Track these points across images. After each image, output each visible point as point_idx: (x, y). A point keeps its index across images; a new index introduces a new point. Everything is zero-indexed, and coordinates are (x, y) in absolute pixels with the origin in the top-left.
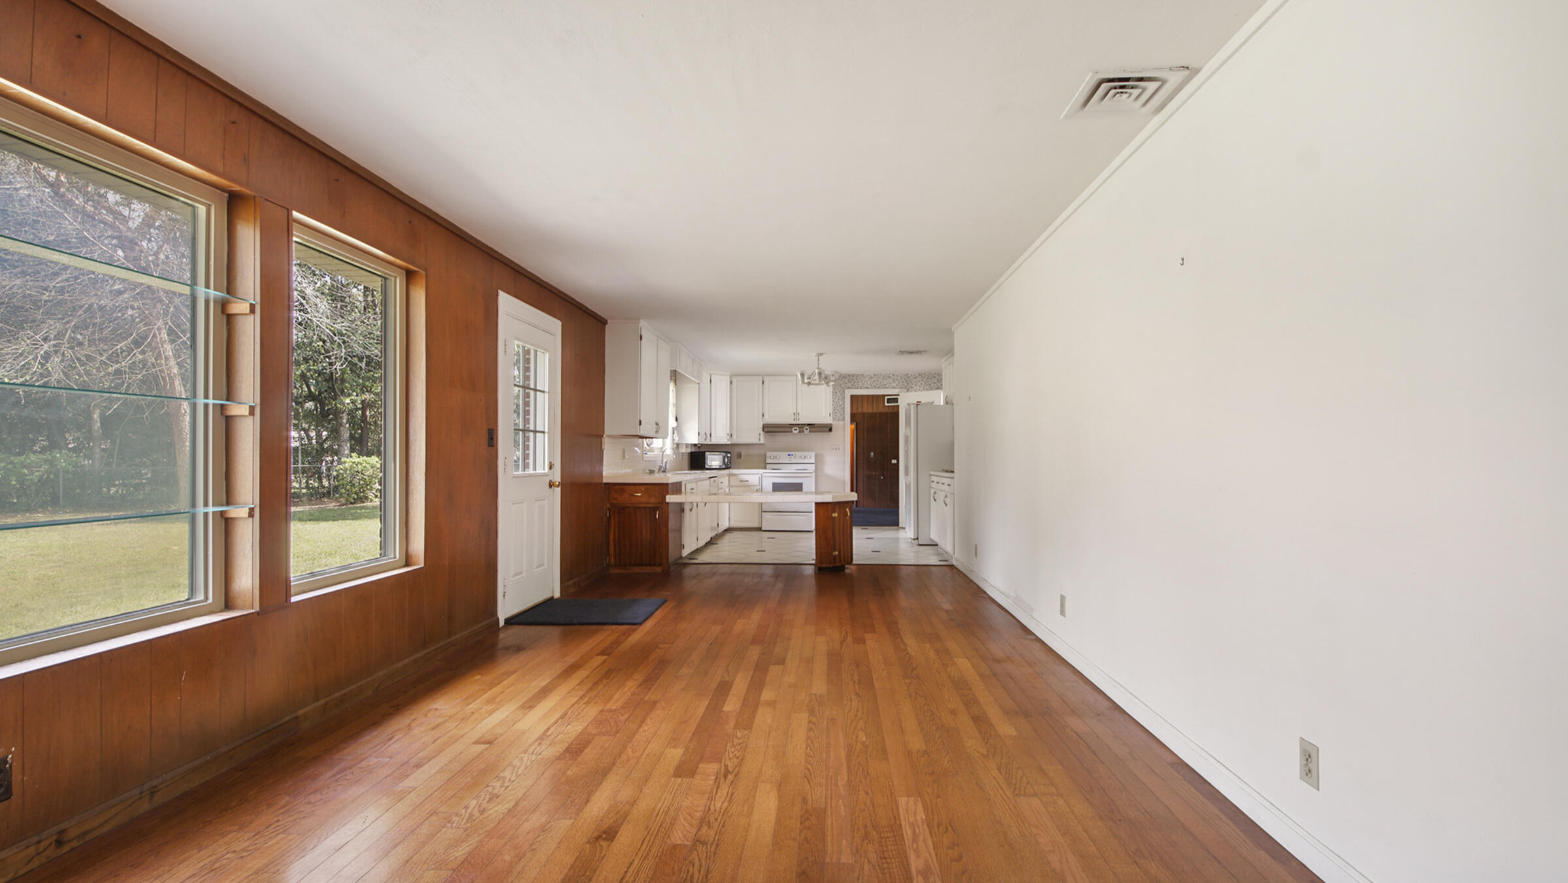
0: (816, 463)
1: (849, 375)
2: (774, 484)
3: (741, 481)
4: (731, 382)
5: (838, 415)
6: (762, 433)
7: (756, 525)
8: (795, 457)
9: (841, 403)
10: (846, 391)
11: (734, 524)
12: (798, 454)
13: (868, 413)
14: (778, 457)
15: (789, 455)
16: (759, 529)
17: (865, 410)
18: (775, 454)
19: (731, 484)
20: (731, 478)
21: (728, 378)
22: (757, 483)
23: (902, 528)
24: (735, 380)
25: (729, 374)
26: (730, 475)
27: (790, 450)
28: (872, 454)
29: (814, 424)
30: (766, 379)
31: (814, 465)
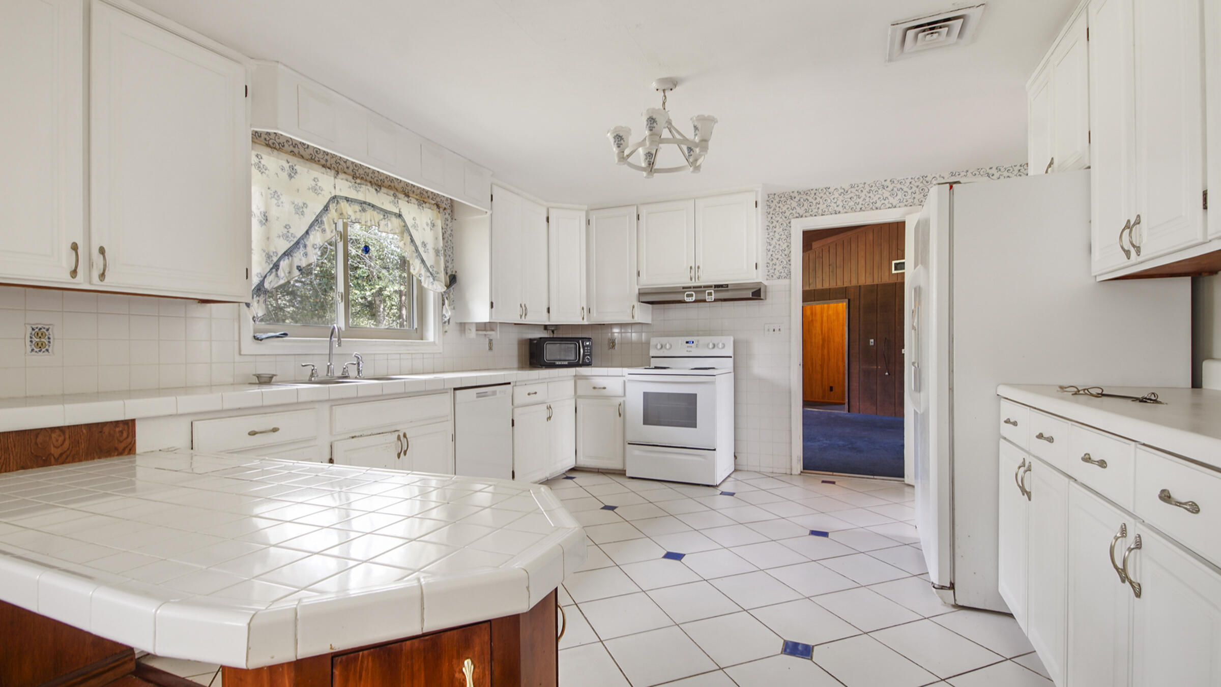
0: (735, 357)
1: (799, 193)
2: (646, 395)
3: (594, 388)
4: (588, 222)
5: (778, 268)
6: (637, 304)
7: (616, 465)
8: (697, 346)
9: (784, 246)
10: (794, 222)
11: (584, 462)
12: (703, 340)
13: (866, 286)
14: (668, 346)
15: (687, 342)
16: (621, 473)
17: (862, 282)
18: (664, 340)
19: (579, 392)
20: (579, 382)
21: (583, 214)
22: (620, 392)
23: (909, 485)
24: (593, 217)
25: (586, 207)
26: (577, 377)
27: (689, 334)
28: (872, 340)
29: (727, 286)
30: (643, 212)
31: (731, 360)
